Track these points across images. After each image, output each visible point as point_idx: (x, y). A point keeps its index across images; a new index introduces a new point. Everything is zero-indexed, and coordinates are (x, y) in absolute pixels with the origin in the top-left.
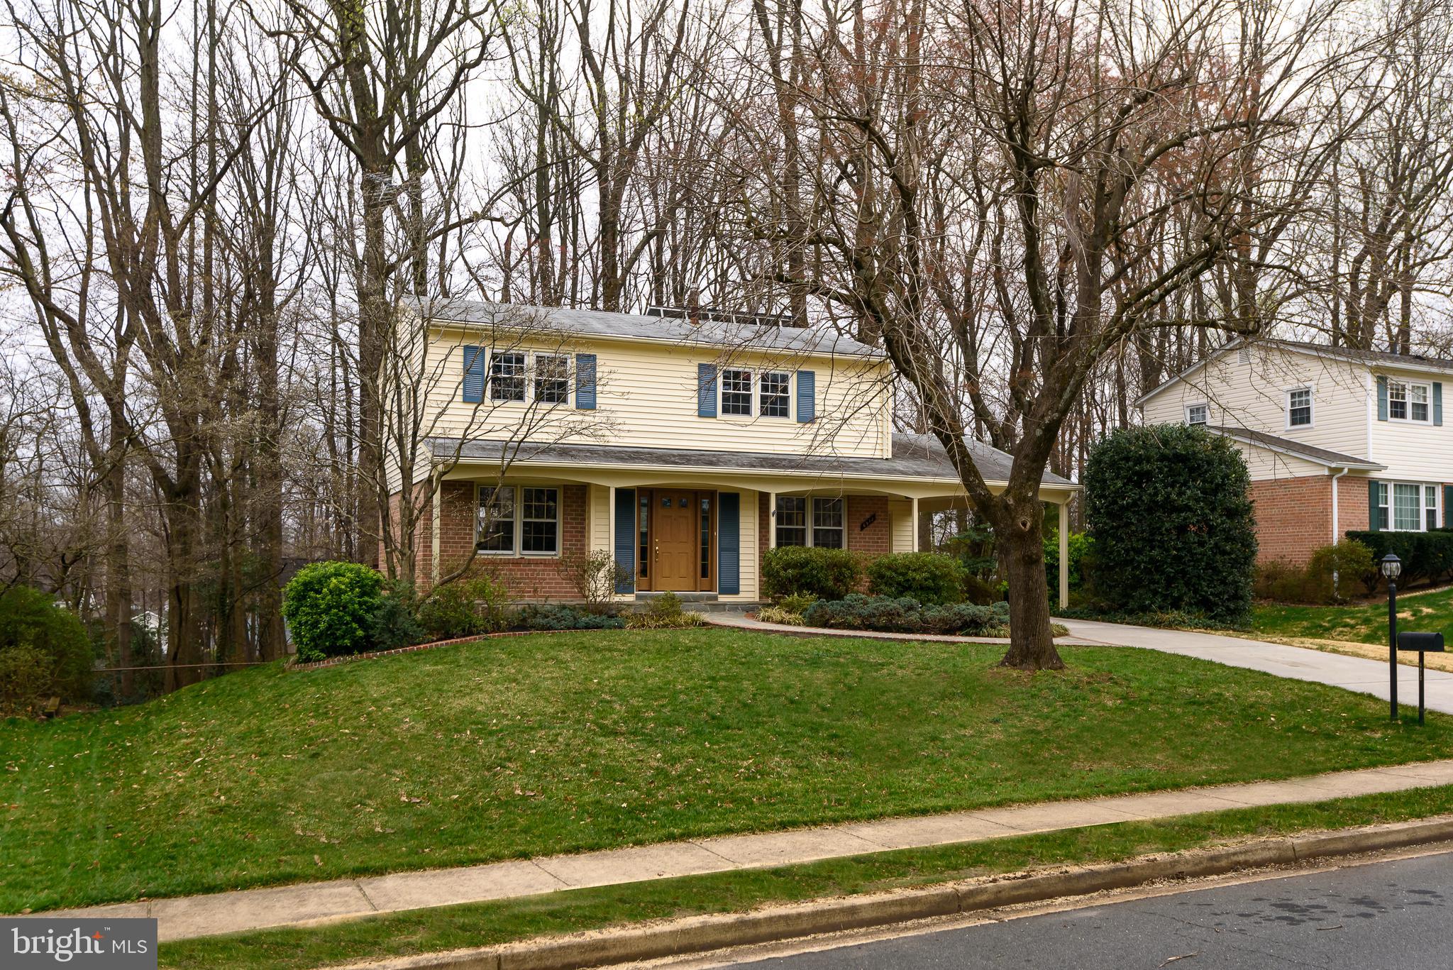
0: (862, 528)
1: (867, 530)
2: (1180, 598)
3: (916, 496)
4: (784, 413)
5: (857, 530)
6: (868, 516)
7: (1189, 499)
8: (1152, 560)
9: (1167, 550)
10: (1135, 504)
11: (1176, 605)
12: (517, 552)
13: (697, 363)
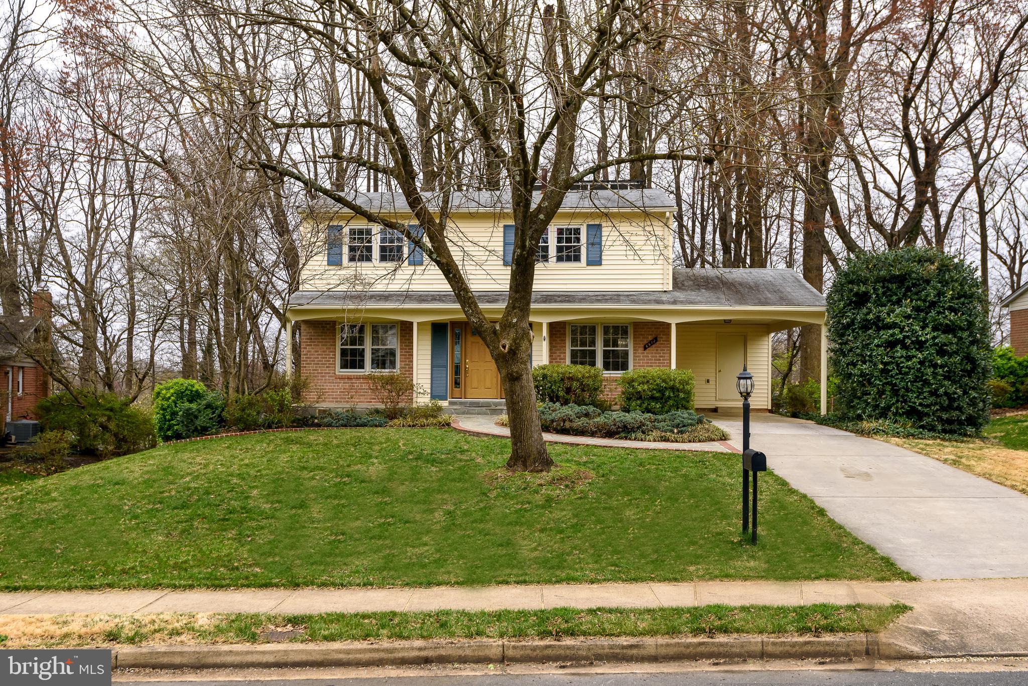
0: (645, 349)
1: (647, 351)
2: (888, 408)
3: (673, 321)
4: (577, 259)
5: (641, 350)
6: (650, 338)
7: (896, 316)
8: (862, 375)
9: (875, 365)
10: (853, 322)
11: (883, 414)
12: (368, 369)
13: (501, 225)
